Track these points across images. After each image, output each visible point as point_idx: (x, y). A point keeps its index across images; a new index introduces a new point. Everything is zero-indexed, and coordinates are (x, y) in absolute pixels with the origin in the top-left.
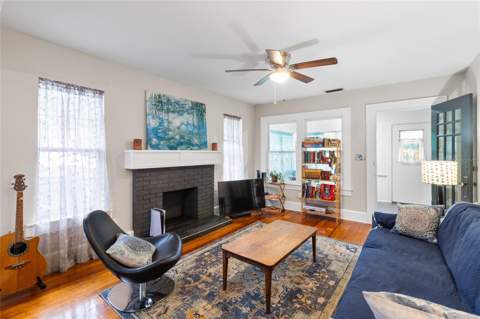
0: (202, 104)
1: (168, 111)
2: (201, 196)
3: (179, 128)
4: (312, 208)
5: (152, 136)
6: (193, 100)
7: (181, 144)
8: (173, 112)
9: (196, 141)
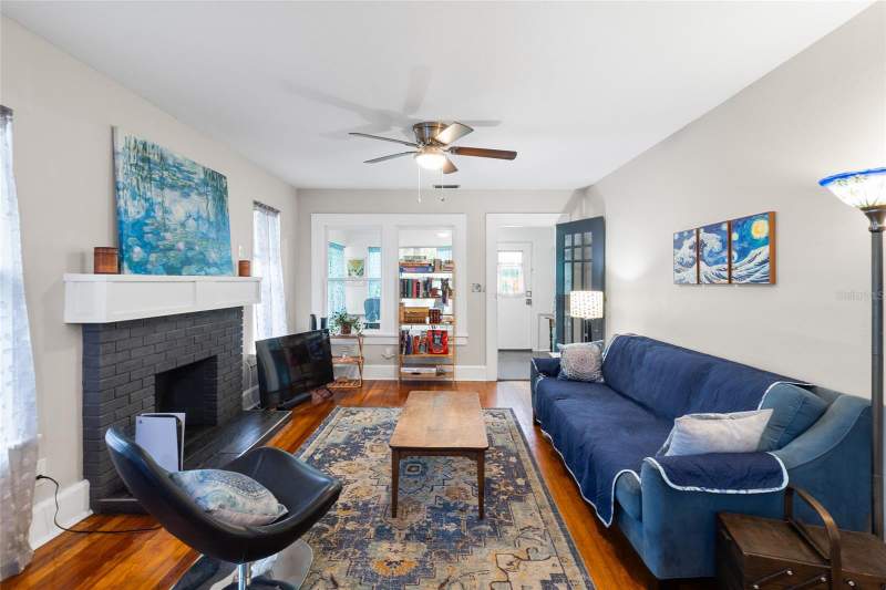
0: (221, 177)
1: (162, 185)
2: (223, 375)
3: (183, 225)
4: (415, 370)
5: (130, 241)
6: (206, 166)
7: (187, 262)
8: (172, 187)
9: (213, 256)
